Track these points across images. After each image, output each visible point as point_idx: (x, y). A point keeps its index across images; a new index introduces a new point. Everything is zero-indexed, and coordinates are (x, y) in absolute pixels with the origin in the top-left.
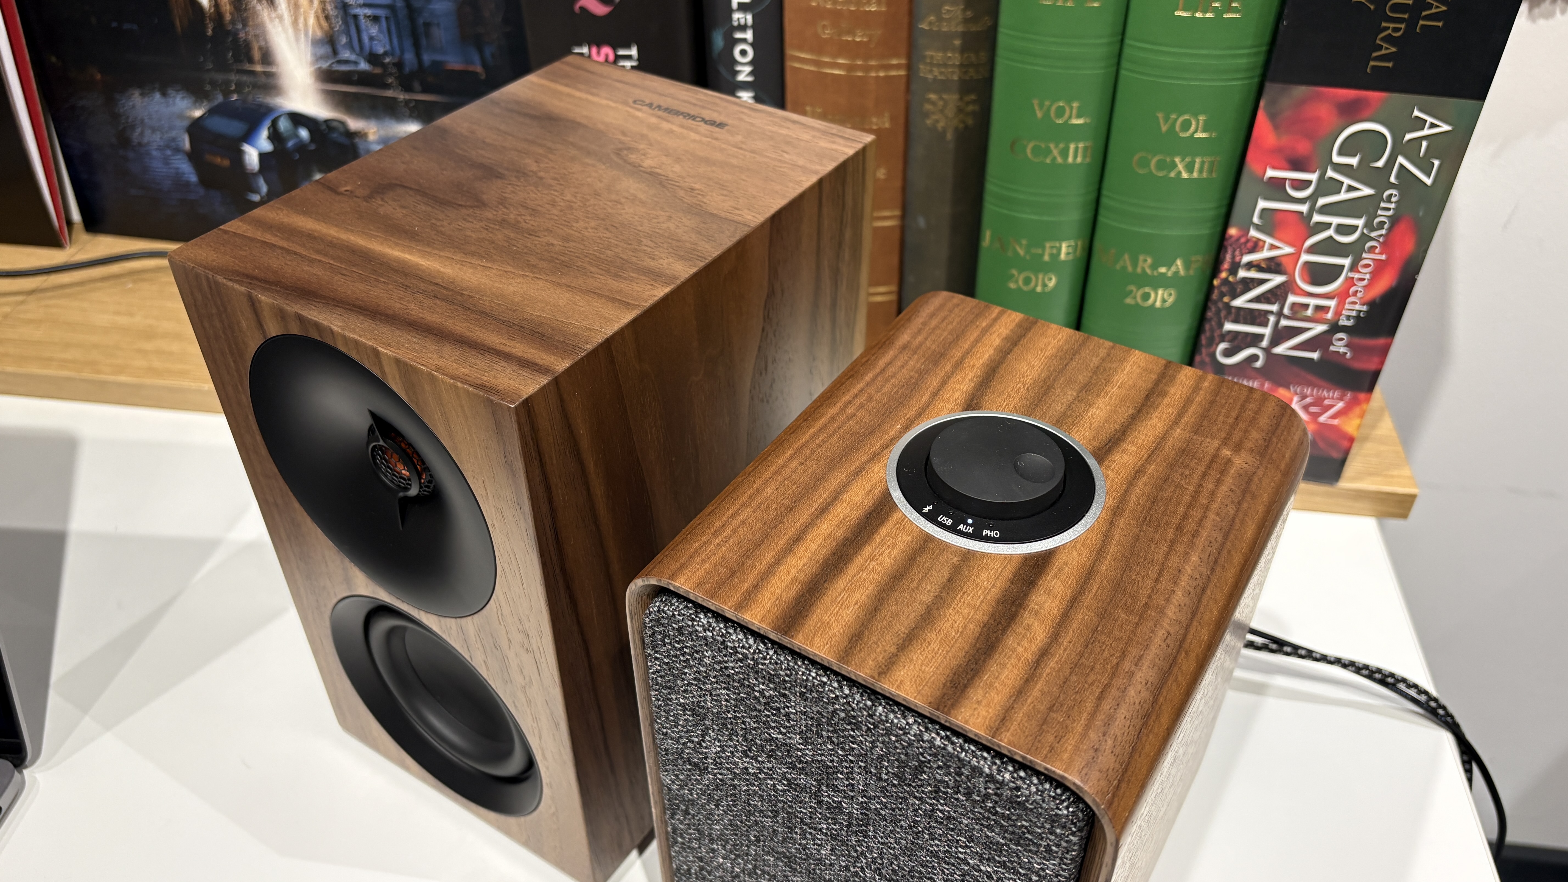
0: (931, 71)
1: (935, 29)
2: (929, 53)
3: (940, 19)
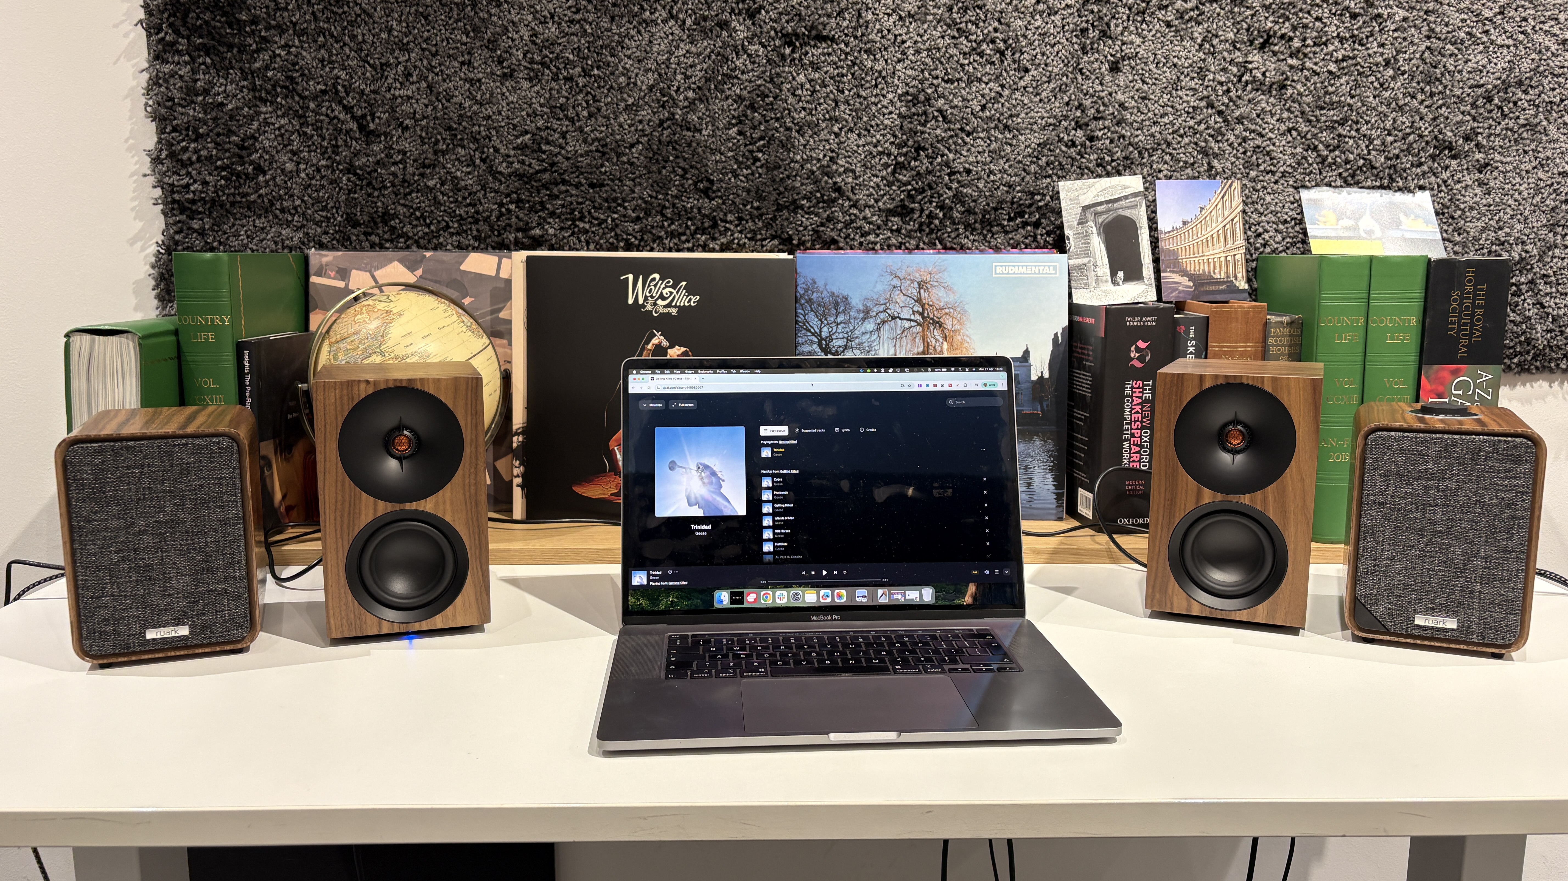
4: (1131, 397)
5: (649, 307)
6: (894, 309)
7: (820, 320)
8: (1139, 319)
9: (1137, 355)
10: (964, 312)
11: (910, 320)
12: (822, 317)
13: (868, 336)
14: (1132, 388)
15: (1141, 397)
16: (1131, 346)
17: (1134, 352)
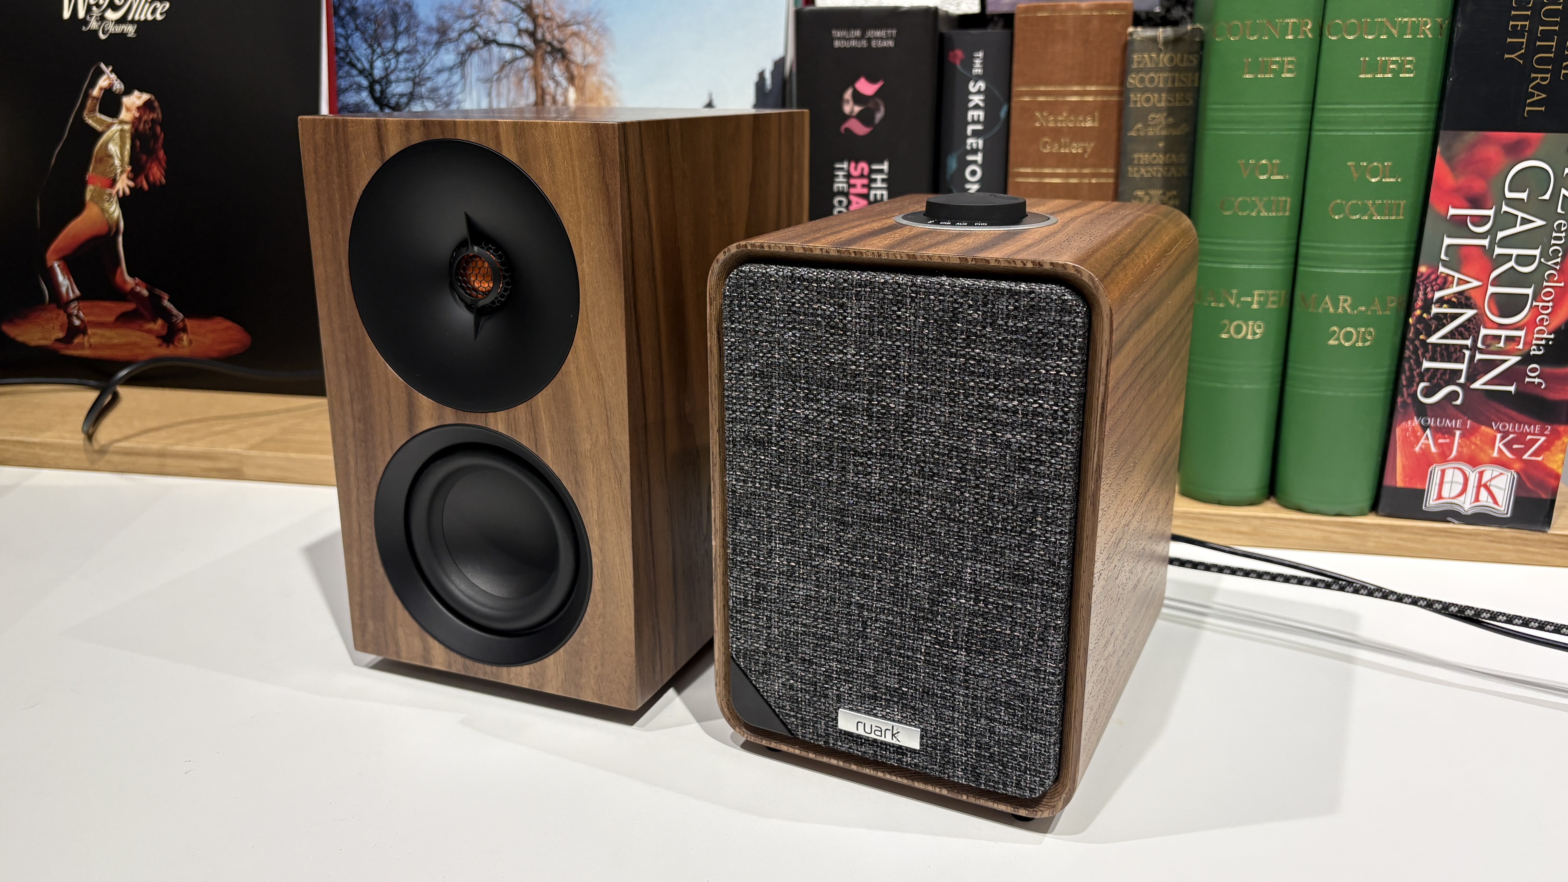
0: (1138, 171)
1: (1142, 134)
2: (1136, 156)
3: (1146, 126)
4: (846, 194)
5: (94, 24)
6: (487, 26)
7: (371, 46)
8: (858, 33)
9: (857, 109)
10: (603, 31)
11: (512, 46)
12: (374, 41)
13: (444, 76)
14: (849, 176)
15: (866, 196)
16: (844, 90)
17: (851, 103)
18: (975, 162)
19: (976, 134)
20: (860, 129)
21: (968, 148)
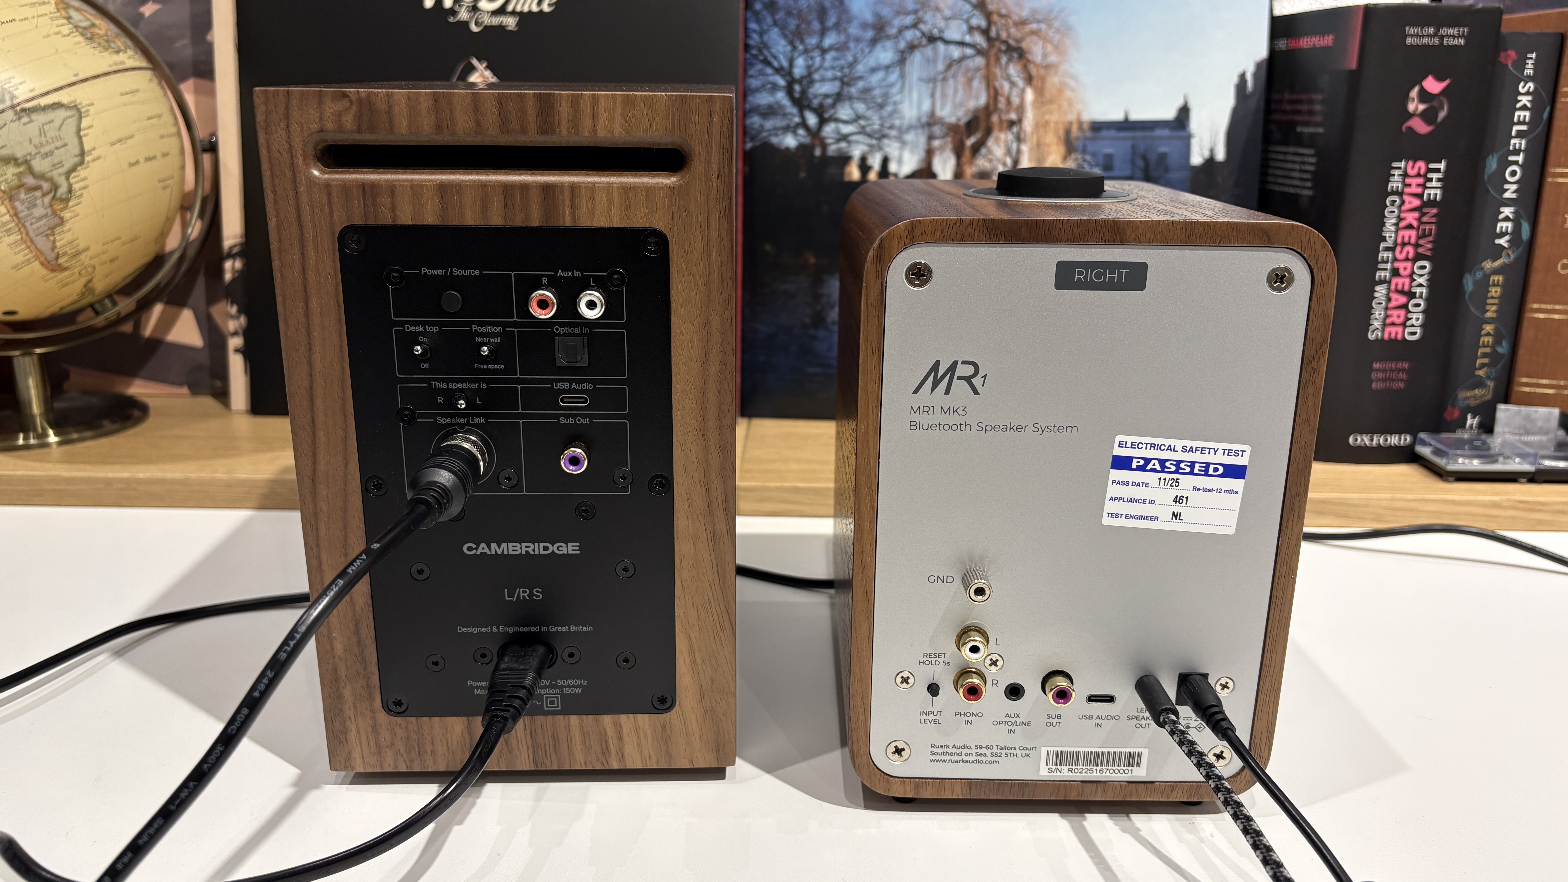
4: (1400, 194)
5: (463, 15)
6: (932, 22)
7: (791, 43)
8: (1431, 30)
9: (1422, 107)
10: (1067, 30)
11: (962, 44)
12: (795, 37)
13: (880, 75)
14: (1405, 175)
15: (1420, 196)
16: (1412, 88)
17: (1416, 101)
18: (1516, 163)
19: (1520, 134)
20: (1421, 127)
21: (1511, 148)
